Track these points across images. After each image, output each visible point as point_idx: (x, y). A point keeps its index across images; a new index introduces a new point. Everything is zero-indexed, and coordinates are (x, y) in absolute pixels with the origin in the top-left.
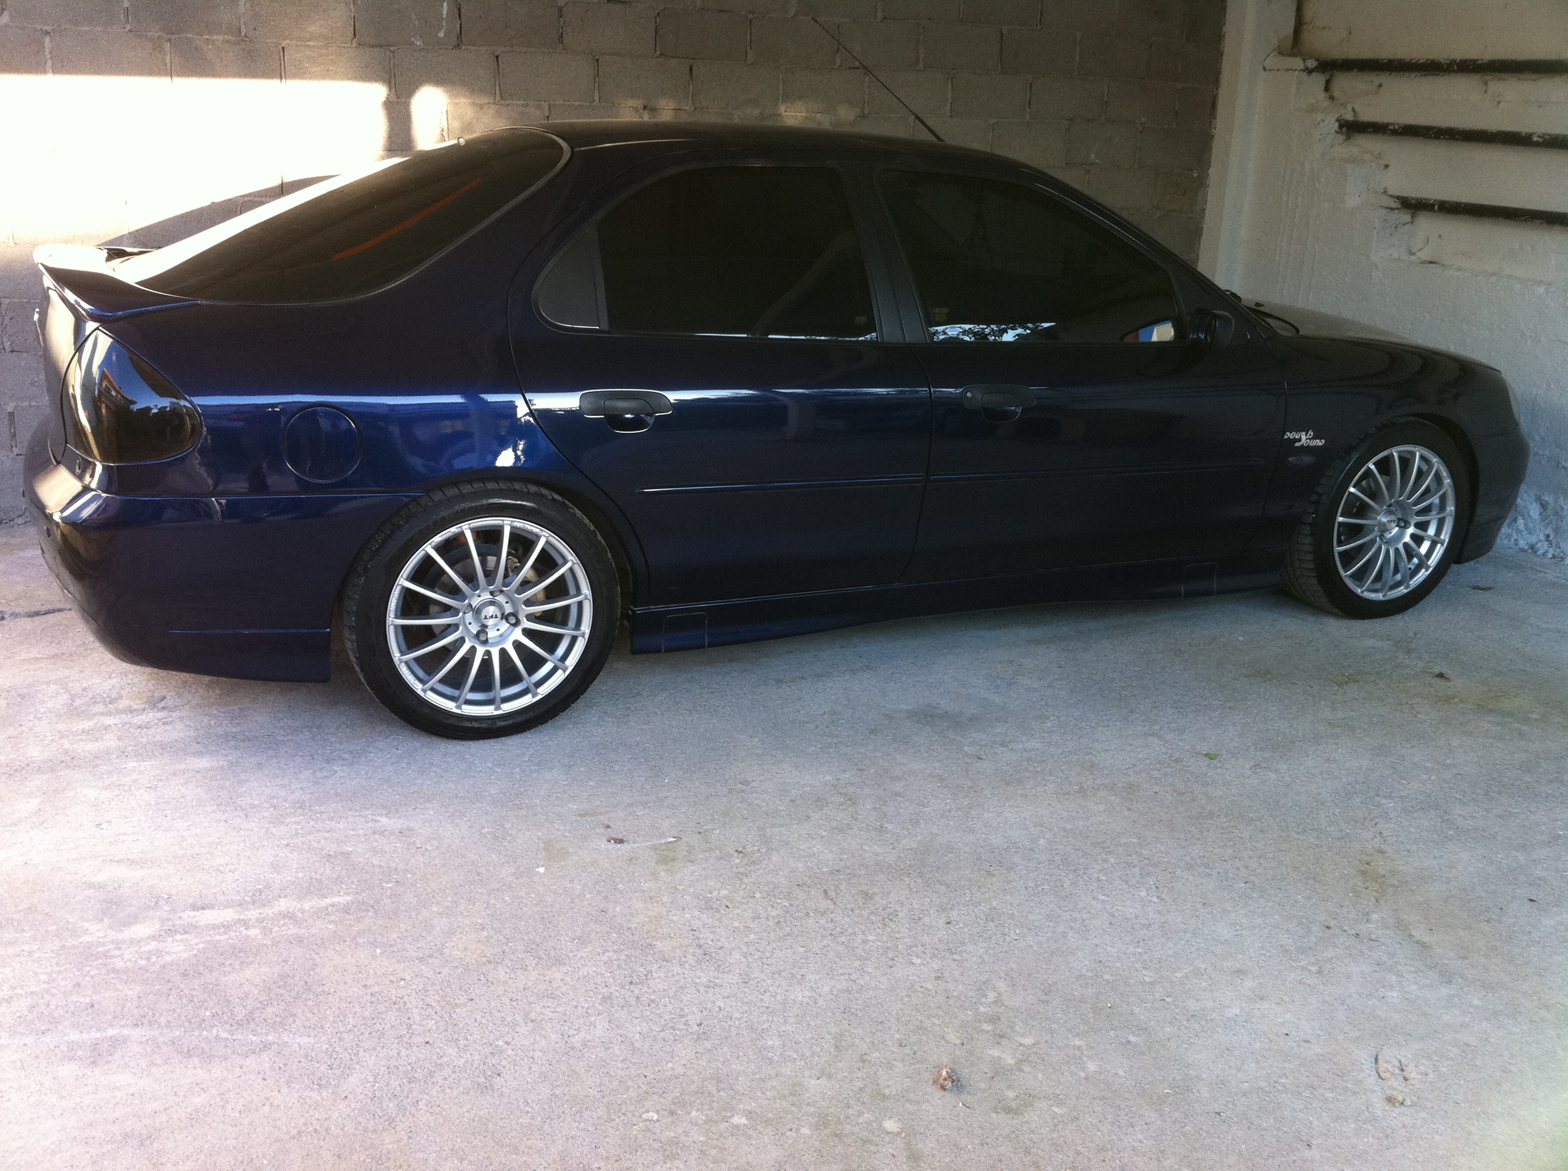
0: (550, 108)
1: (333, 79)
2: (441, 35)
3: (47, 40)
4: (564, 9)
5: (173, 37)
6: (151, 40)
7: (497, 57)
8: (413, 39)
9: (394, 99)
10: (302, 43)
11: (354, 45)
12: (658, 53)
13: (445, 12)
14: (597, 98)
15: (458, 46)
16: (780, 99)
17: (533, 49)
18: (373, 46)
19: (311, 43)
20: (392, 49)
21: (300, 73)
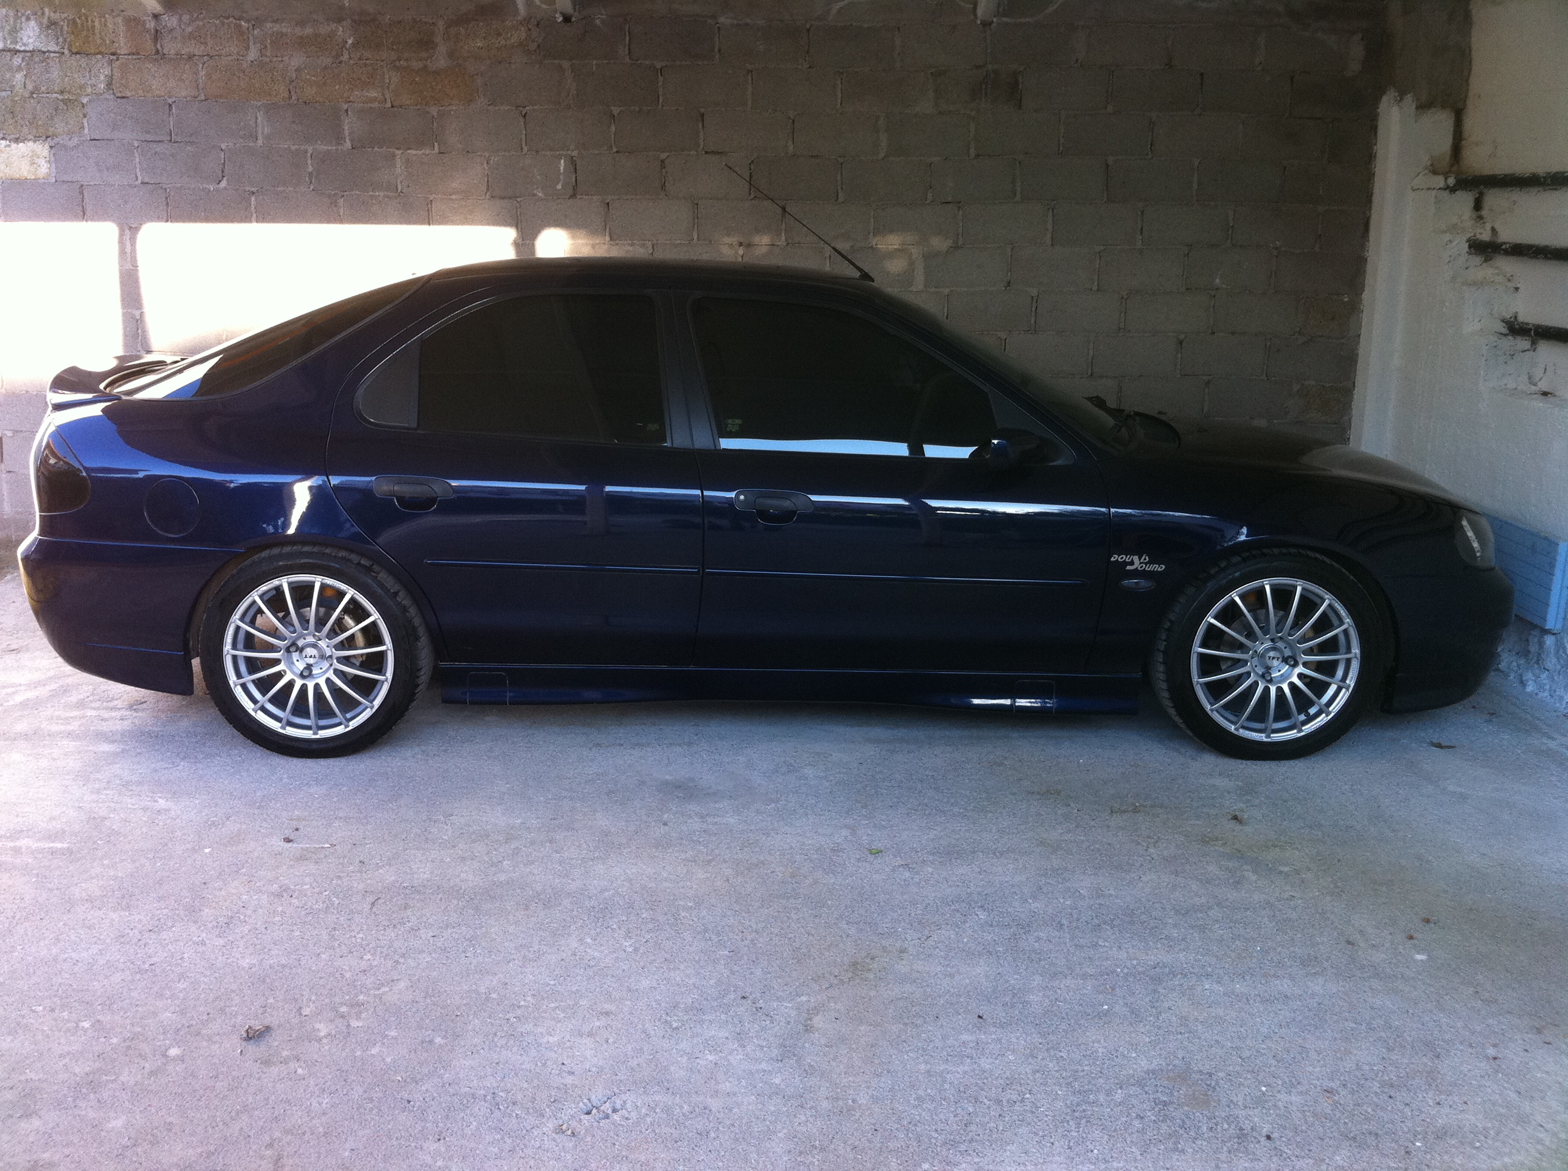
0: (653, 246)
1: (471, 224)
2: (559, 187)
3: (253, 199)
4: (666, 162)
5: (346, 193)
6: (329, 196)
7: (608, 204)
8: (535, 192)
9: (520, 241)
10: (446, 197)
11: (488, 197)
12: (752, 196)
13: (562, 168)
14: (695, 237)
15: (573, 196)
16: (871, 234)
17: (638, 197)
18: (503, 198)
19: (454, 197)
20: (519, 200)
21: (444, 220)
